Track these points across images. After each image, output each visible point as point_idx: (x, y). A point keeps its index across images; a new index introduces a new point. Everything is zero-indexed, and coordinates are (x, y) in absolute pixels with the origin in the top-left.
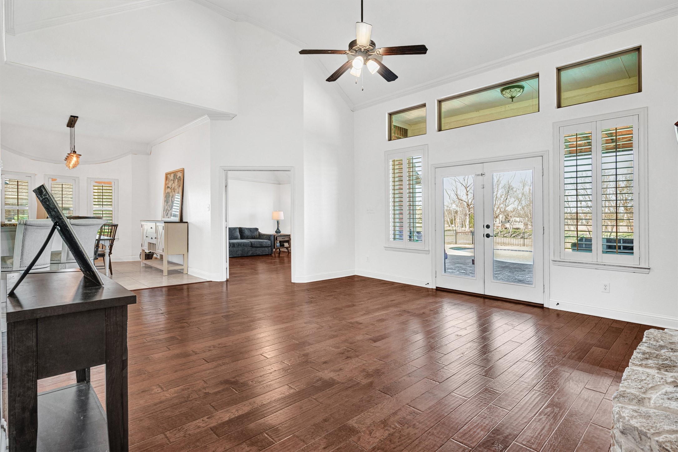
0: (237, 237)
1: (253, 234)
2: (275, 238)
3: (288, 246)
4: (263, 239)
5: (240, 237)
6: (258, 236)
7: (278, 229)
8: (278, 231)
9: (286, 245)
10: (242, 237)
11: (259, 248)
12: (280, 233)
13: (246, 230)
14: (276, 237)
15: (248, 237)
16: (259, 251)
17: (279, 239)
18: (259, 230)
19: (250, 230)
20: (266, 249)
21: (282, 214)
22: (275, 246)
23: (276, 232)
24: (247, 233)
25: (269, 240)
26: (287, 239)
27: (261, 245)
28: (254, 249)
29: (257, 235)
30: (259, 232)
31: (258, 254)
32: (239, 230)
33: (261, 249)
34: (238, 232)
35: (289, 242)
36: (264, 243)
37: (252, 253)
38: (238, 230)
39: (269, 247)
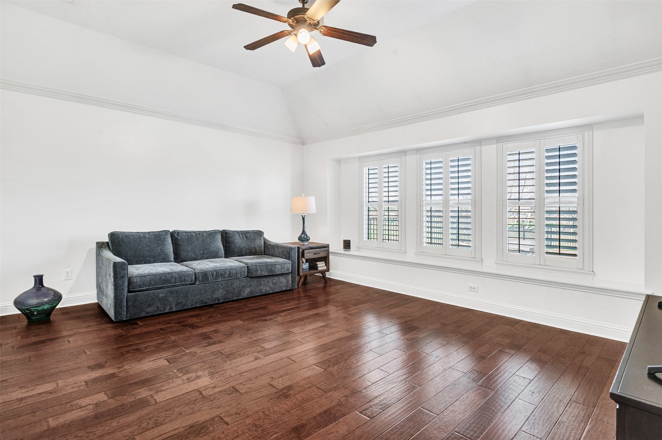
0: (217, 253)
1: (253, 245)
2: (301, 254)
3: (325, 268)
4: (273, 256)
5: (223, 252)
6: (263, 248)
7: (304, 232)
8: (304, 238)
9: (321, 266)
10: (228, 253)
11: (266, 280)
12: (308, 240)
13: (237, 237)
14: (301, 250)
15: (241, 250)
16: (267, 287)
17: (309, 255)
18: (266, 236)
19: (245, 234)
20: (282, 279)
21: (312, 202)
22: (301, 270)
23: (300, 239)
24: (239, 242)
25: (288, 257)
26: (322, 255)
27: (271, 271)
28: (255, 282)
29: (260, 247)
30: (265, 239)
31: (264, 293)
32: (222, 236)
33: (270, 279)
34: (220, 240)
35: (325, 259)
36: (278, 267)
37: (251, 292)
38: (219, 237)
39: (287, 274)
